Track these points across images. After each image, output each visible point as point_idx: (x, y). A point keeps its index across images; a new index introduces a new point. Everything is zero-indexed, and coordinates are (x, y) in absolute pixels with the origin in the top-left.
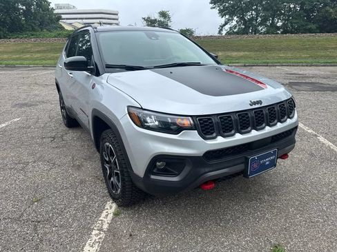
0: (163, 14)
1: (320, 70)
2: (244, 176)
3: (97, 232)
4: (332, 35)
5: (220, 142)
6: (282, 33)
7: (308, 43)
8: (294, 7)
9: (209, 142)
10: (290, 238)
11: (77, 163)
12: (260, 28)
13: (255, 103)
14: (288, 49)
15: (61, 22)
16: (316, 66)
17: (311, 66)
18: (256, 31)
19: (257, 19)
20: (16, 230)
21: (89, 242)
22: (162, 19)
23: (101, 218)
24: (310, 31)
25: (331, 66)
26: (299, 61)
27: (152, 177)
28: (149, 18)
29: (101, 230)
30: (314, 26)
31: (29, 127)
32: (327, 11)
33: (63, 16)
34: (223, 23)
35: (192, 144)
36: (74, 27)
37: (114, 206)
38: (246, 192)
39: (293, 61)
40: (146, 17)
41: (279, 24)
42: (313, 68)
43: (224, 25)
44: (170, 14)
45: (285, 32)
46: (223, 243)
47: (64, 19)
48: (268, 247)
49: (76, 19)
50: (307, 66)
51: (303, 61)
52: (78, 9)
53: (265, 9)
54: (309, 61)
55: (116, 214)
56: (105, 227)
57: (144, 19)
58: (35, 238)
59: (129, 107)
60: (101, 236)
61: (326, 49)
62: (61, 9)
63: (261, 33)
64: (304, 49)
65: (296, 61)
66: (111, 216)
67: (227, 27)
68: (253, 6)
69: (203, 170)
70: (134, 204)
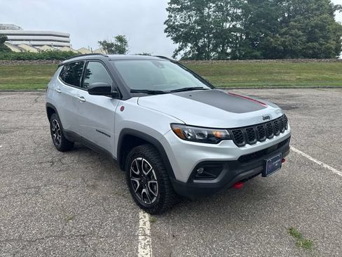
0: (120, 39)
1: (270, 92)
2: (262, 176)
3: (143, 237)
4: (275, 61)
5: (248, 148)
6: (231, 59)
7: (256, 68)
8: (241, 36)
9: (242, 149)
10: (298, 222)
11: (90, 183)
12: (212, 54)
13: (265, 118)
14: (239, 73)
15: (6, 43)
16: (266, 88)
17: (262, 88)
18: (208, 57)
19: (209, 46)
20: (65, 245)
21: (139, 245)
22: (119, 44)
23: (140, 226)
24: (256, 58)
25: (279, 88)
26: (252, 84)
27: (195, 181)
28: (105, 42)
29: (145, 235)
30: (258, 53)
31: (18, 154)
32: (268, 40)
33: (9, 37)
34: (178, 48)
35: (229, 151)
36: (21, 49)
37: (146, 215)
38: (252, 194)
39: (246, 84)
40: (102, 41)
41: (229, 50)
42: (265, 90)
43: (179, 50)
44: (127, 38)
45: (234, 58)
46: (250, 232)
47: (9, 40)
48: (285, 230)
49: (22, 40)
50: (259, 88)
51: (255, 84)
52: (25, 30)
53: (215, 37)
54: (260, 83)
55: (152, 222)
56: (148, 232)
57: (100, 42)
58: (88, 249)
59: (172, 124)
60: (148, 239)
61: (271, 73)
62: (4, 29)
63: (214, 59)
64: (252, 73)
65: (248, 84)
66: (148, 224)
67: (182, 52)
68: (204, 33)
69: (237, 172)
70: (164, 212)
